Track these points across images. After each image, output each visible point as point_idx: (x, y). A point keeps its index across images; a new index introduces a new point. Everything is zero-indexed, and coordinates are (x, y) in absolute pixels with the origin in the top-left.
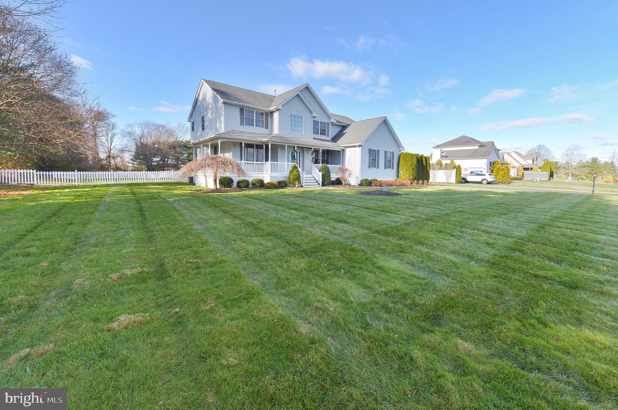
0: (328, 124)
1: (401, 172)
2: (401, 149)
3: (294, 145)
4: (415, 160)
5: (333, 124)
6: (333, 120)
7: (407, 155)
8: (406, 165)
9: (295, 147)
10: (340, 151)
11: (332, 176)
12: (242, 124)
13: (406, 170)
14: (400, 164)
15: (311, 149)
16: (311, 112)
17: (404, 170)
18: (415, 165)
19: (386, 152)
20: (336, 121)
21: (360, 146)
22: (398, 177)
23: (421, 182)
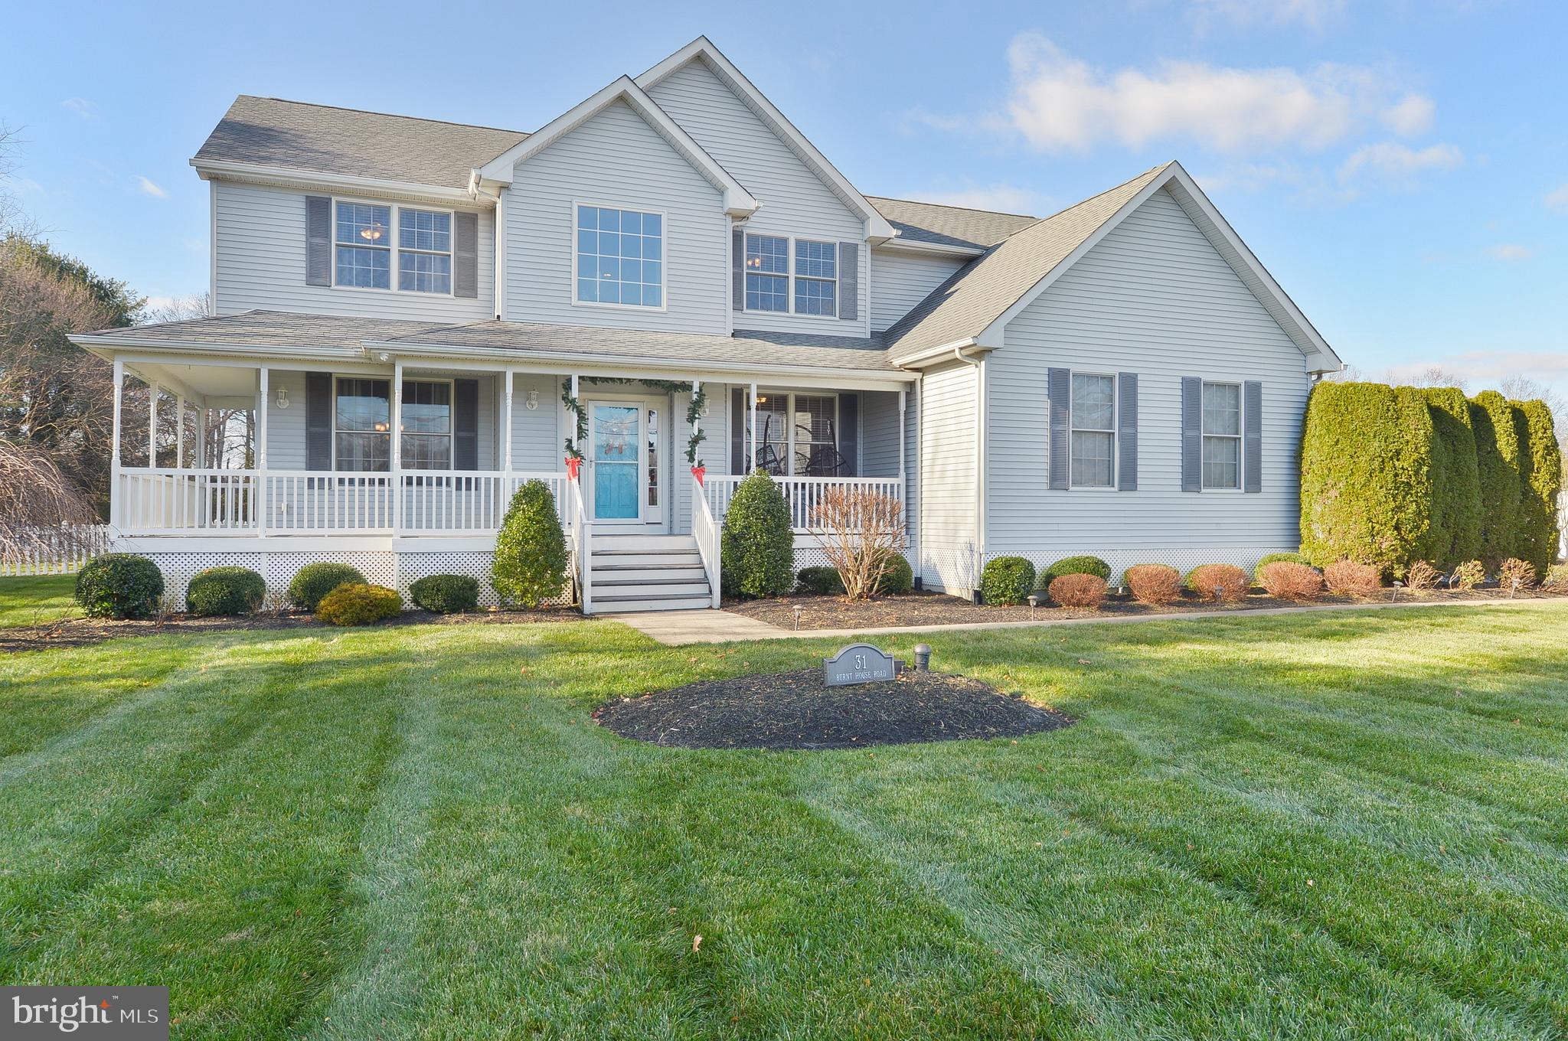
0: (850, 251)
1: (1314, 507)
2: (1315, 363)
3: (566, 372)
4: (1417, 430)
5: (880, 249)
6: (878, 228)
7: (1352, 395)
8: (1345, 459)
9: (569, 380)
10: (896, 395)
11: (798, 543)
12: (316, 275)
13: (1352, 494)
14: (1310, 454)
15: (686, 387)
16: (721, 192)
17: (1334, 493)
18: (1420, 462)
19: (1191, 388)
20: (895, 232)
21: (981, 354)
22: (1295, 539)
23: (1469, 571)
